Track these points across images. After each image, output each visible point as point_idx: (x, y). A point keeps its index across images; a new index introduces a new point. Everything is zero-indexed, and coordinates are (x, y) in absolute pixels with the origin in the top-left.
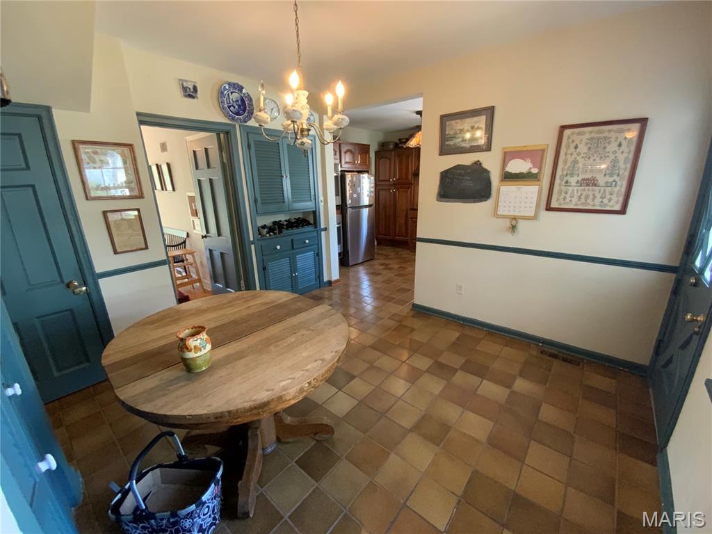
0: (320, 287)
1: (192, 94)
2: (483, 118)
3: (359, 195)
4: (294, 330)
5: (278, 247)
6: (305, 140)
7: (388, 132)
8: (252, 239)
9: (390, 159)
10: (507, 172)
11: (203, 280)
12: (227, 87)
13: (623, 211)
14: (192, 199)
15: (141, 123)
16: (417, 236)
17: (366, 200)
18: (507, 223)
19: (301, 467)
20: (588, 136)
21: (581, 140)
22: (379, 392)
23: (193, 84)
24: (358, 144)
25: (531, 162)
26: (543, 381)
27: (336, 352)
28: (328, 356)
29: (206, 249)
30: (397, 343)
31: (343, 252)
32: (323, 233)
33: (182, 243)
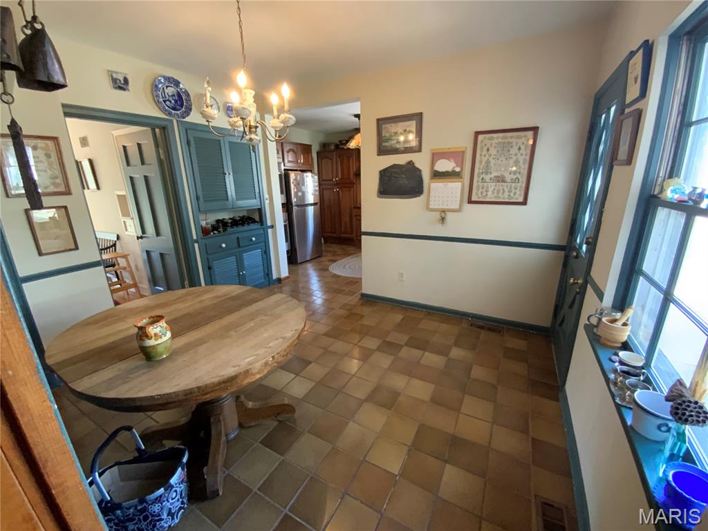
0: (269, 285)
1: (123, 86)
2: (414, 123)
3: (303, 193)
4: (252, 317)
5: (224, 245)
6: (253, 136)
7: (329, 134)
8: (195, 237)
9: (331, 159)
10: (436, 171)
11: (139, 285)
12: (162, 81)
13: (524, 203)
14: (121, 199)
15: (67, 115)
16: (362, 230)
17: (311, 198)
18: (437, 215)
19: (266, 446)
20: (496, 141)
21: (491, 144)
22: (335, 372)
23: (123, 76)
24: (300, 144)
25: (455, 162)
26: (473, 348)
27: (296, 330)
28: (289, 335)
29: (143, 251)
30: (349, 329)
31: (291, 250)
32: (270, 231)
33: (112, 246)
